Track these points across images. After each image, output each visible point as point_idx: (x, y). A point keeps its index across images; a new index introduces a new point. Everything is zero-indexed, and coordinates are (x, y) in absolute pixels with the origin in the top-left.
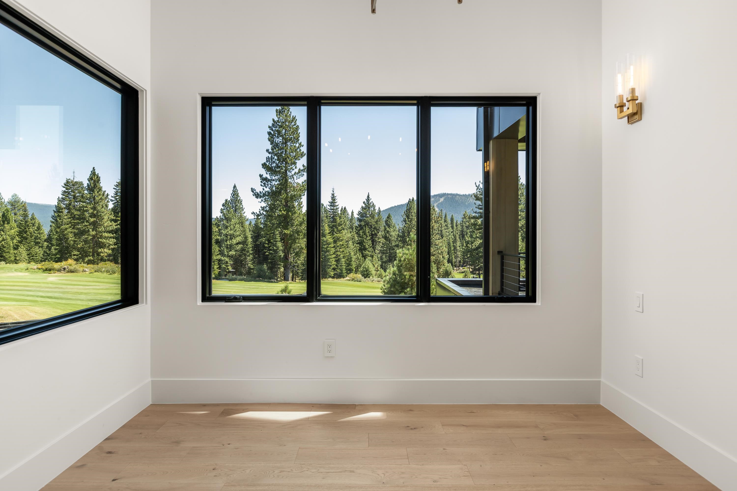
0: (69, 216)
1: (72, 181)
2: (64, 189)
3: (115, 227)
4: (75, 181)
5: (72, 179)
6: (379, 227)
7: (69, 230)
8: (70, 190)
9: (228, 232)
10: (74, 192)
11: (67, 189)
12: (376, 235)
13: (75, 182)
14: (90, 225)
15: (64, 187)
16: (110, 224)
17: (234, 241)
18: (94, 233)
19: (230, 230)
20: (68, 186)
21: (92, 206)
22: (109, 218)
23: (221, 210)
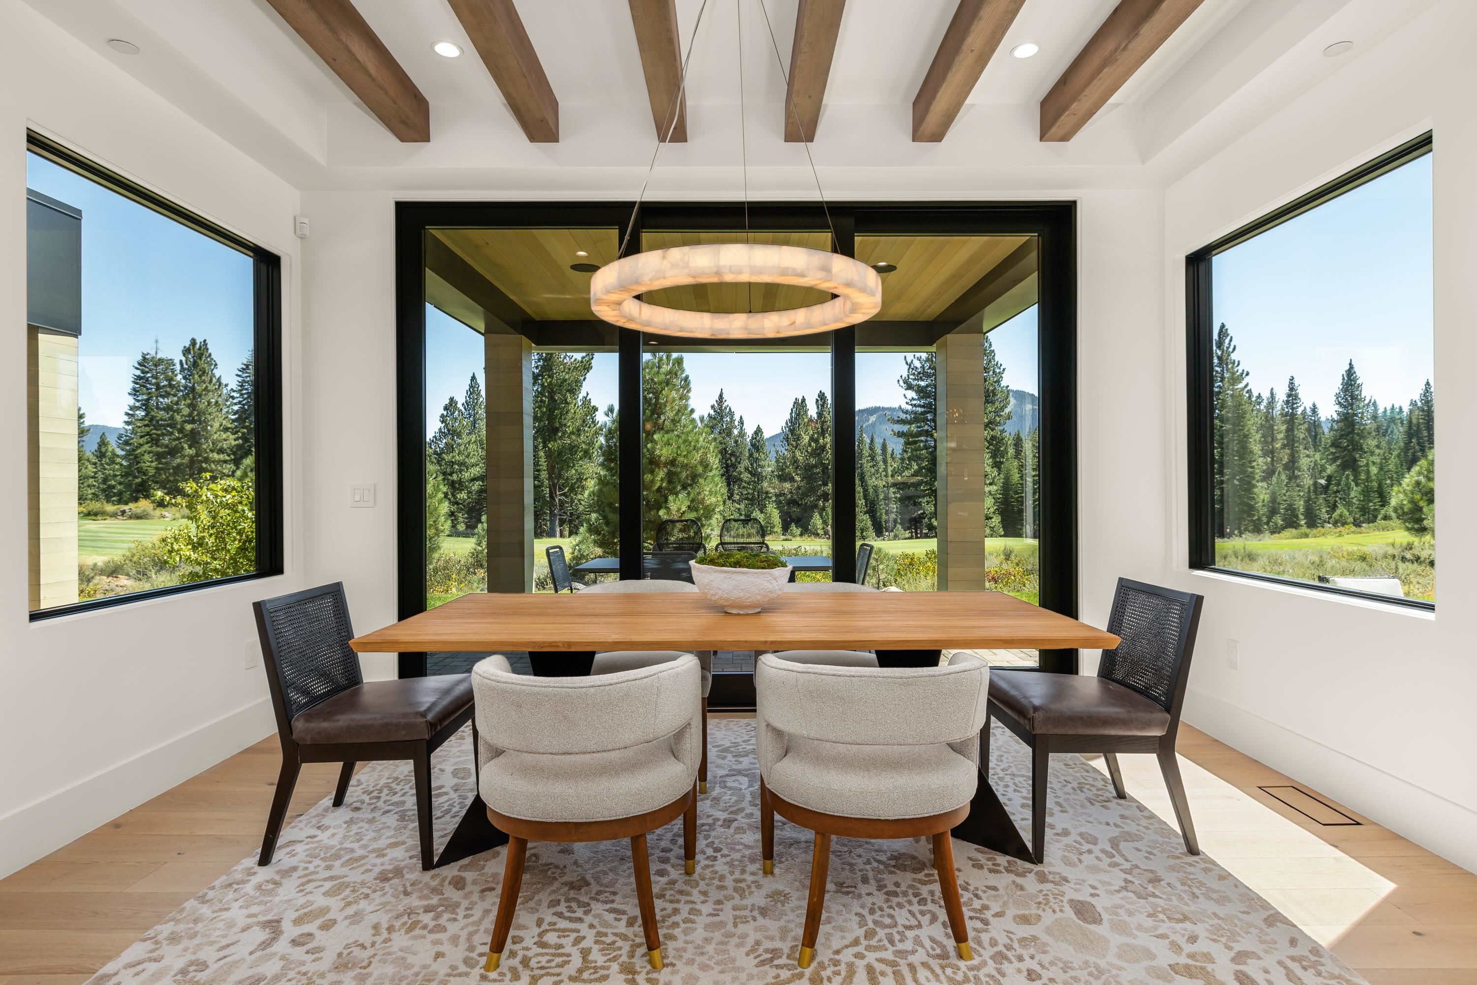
0: (146, 422)
1: (153, 358)
2: (138, 373)
3: (234, 443)
4: (158, 357)
5: (153, 353)
6: (741, 453)
7: (146, 447)
8: (149, 375)
9: (453, 457)
10: (156, 378)
11: (143, 372)
12: (734, 466)
13: (160, 359)
14: (185, 436)
15: (137, 369)
16: (224, 436)
17: (466, 475)
18: (192, 452)
19: (459, 454)
20: (145, 366)
21: (189, 402)
22: (221, 425)
23: (442, 416)
